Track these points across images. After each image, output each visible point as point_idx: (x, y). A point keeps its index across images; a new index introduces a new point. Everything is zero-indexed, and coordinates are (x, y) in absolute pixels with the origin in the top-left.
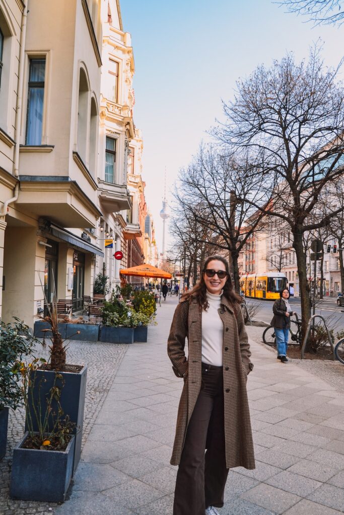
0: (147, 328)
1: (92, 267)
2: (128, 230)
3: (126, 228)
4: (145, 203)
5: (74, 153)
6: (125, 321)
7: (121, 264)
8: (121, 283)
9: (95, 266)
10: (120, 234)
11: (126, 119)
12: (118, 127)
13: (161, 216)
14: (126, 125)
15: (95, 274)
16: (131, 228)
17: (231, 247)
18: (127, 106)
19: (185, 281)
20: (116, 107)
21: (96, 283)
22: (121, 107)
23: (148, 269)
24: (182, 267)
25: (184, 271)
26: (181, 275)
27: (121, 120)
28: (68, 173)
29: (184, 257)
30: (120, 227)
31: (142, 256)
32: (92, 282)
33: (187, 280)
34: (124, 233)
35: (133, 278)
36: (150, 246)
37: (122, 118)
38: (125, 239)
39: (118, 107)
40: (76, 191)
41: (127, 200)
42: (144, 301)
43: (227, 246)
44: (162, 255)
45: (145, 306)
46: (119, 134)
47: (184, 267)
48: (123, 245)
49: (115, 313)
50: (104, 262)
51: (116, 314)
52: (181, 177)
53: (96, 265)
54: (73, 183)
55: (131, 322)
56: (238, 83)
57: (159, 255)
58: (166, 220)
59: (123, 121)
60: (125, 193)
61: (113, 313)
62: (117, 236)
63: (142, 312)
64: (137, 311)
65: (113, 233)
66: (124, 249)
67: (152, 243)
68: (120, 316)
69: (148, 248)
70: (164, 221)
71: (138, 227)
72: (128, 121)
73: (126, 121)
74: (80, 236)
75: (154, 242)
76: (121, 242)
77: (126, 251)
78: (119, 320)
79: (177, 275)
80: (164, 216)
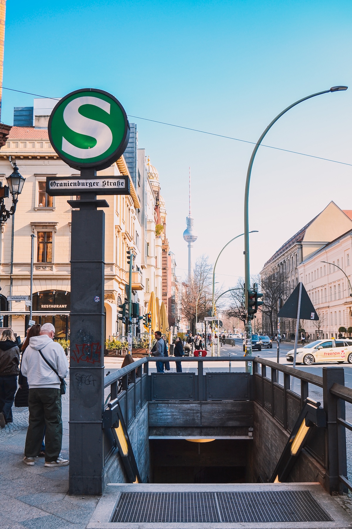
70: (189, 246)
80: (189, 238)
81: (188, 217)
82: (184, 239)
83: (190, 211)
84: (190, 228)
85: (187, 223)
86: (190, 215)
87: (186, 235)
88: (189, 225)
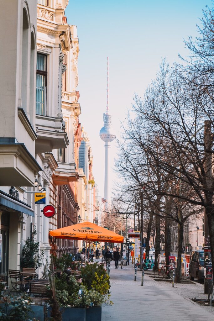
0: (101, 309)
1: (19, 230)
2: (59, 172)
3: (56, 170)
4: (79, 124)
5: (19, 109)
6: (76, 301)
7: (50, 223)
8: (51, 250)
9: (22, 229)
10: (49, 179)
11: (60, 27)
12: (50, 38)
13: (102, 138)
14: (61, 35)
15: (21, 239)
16: (64, 170)
17: (205, 202)
18: (61, 9)
19: (142, 245)
20: (47, 12)
21: (23, 252)
22: (54, 11)
23: (89, 228)
24: (137, 223)
25: (141, 228)
26: (136, 236)
27: (53, 29)
28: (15, 134)
29: (140, 208)
30: (49, 169)
31: (76, 206)
32: (19, 251)
33: (145, 243)
34: (54, 177)
35: (64, 242)
36: (86, 187)
37: (55, 26)
38: (54, 185)
39: (49, 12)
40: (22, 152)
41: (63, 137)
42: (97, 276)
43: (200, 201)
44: (104, 200)
45: (98, 282)
46: (51, 47)
47: (141, 222)
48: (52, 195)
49: (64, 290)
50: (31, 222)
51: (66, 292)
52: (137, 107)
53: (24, 228)
54: (21, 146)
55: (84, 300)
56: (205, 13)
57: (100, 201)
58: (109, 143)
59: (56, 30)
60: (60, 128)
61: (62, 290)
62: (45, 183)
63: (95, 290)
64: (89, 288)
65: (41, 179)
66: (53, 199)
67: (89, 182)
68: (70, 295)
69: (84, 192)
70: (106, 146)
71: (73, 167)
72: (64, 30)
73: (61, 30)
74: (8, 192)
75: (92, 182)
76: (51, 189)
77: (56, 202)
78: (68, 298)
79: (131, 236)
80: (106, 137)
81: (106, 114)
82: (101, 138)
83: (107, 107)
84: (107, 126)
85: (104, 120)
86: (108, 111)
87: (102, 134)
88: (107, 123)
